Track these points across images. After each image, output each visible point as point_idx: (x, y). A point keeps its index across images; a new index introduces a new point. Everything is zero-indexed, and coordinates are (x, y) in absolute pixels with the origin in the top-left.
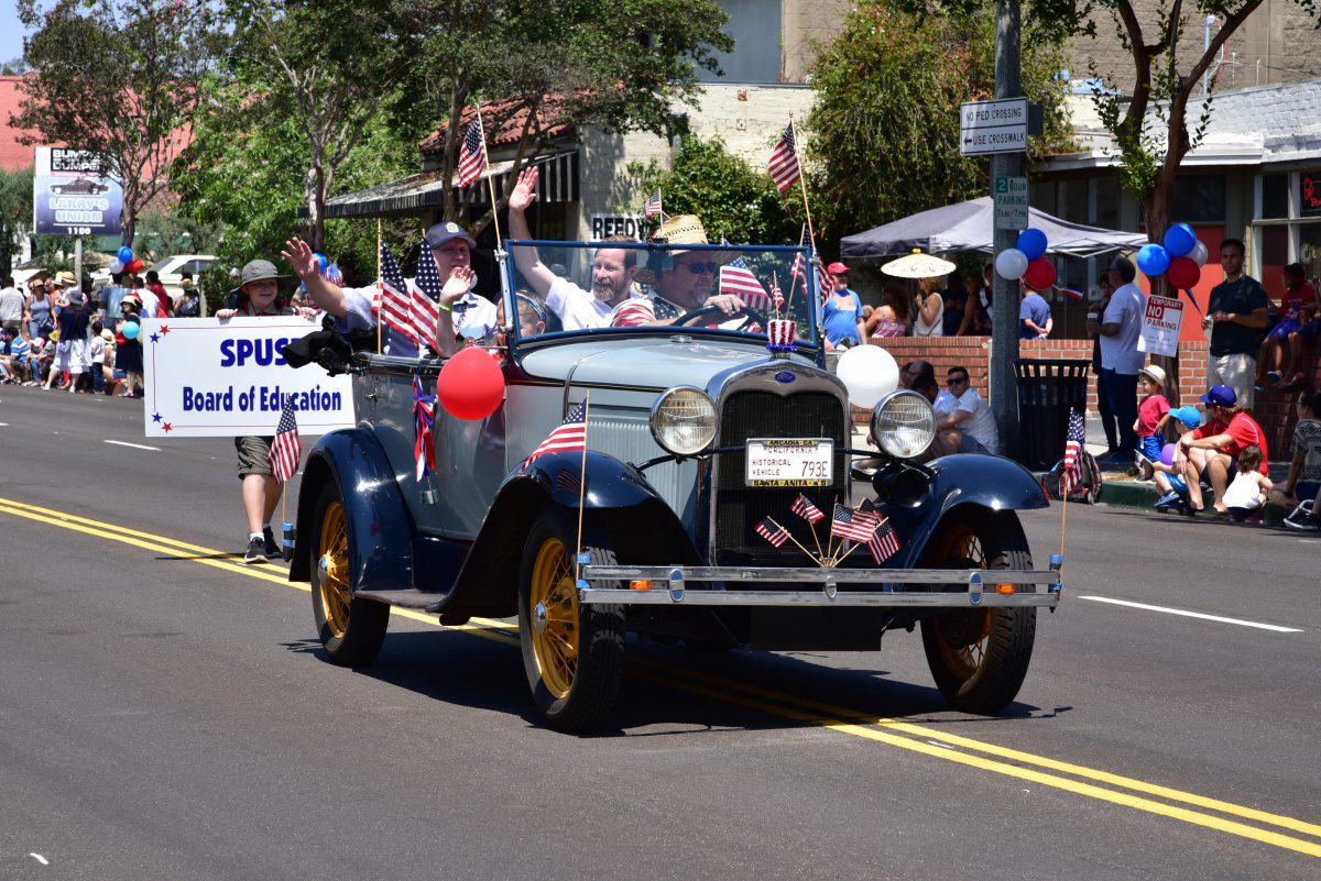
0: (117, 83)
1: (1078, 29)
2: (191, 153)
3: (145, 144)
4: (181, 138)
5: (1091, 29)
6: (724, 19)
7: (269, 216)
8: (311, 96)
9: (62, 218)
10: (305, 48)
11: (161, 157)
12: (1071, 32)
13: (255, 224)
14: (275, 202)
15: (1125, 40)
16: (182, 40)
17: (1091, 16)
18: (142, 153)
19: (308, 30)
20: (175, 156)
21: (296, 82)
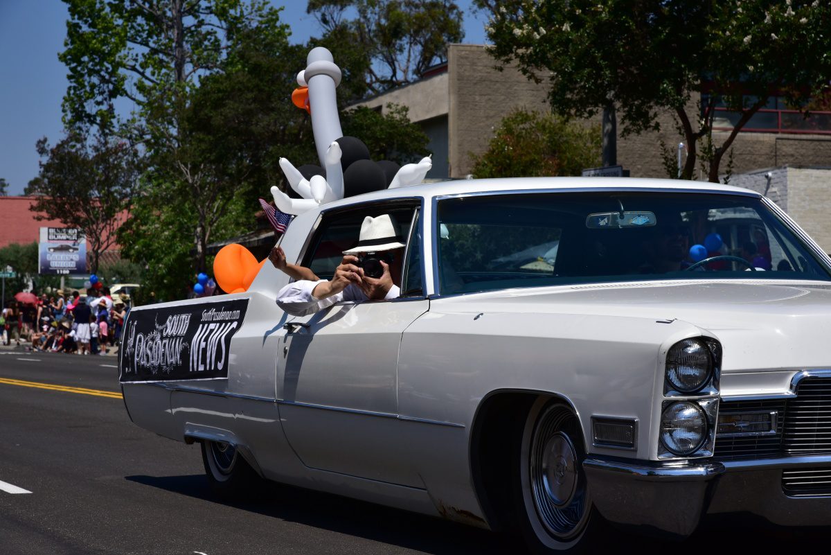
0: (89, 186)
1: (650, 126)
2: (127, 225)
3: (103, 221)
4: (122, 217)
5: (657, 127)
6: (428, 142)
7: (173, 256)
8: (198, 189)
9: (54, 264)
10: (203, 157)
11: (112, 227)
12: (646, 128)
13: (166, 259)
14: (177, 248)
15: (680, 130)
16: (124, 164)
17: (656, 119)
18: (101, 226)
19: (203, 146)
20: (119, 226)
21: (190, 181)
